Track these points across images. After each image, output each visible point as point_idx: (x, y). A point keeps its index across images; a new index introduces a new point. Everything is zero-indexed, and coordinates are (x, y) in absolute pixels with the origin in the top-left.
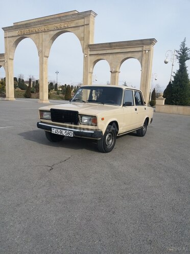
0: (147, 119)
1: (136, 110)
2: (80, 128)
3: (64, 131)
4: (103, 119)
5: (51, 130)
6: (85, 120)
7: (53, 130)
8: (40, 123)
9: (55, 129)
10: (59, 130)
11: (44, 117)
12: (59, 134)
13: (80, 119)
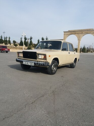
0: (76, 59)
1: (69, 53)
2: (37, 61)
3: (29, 63)
4: (50, 56)
5: (23, 63)
6: (40, 57)
7: (23, 62)
8: (17, 59)
9: (25, 62)
10: (27, 62)
11: (20, 56)
12: (27, 64)
13: (37, 56)
